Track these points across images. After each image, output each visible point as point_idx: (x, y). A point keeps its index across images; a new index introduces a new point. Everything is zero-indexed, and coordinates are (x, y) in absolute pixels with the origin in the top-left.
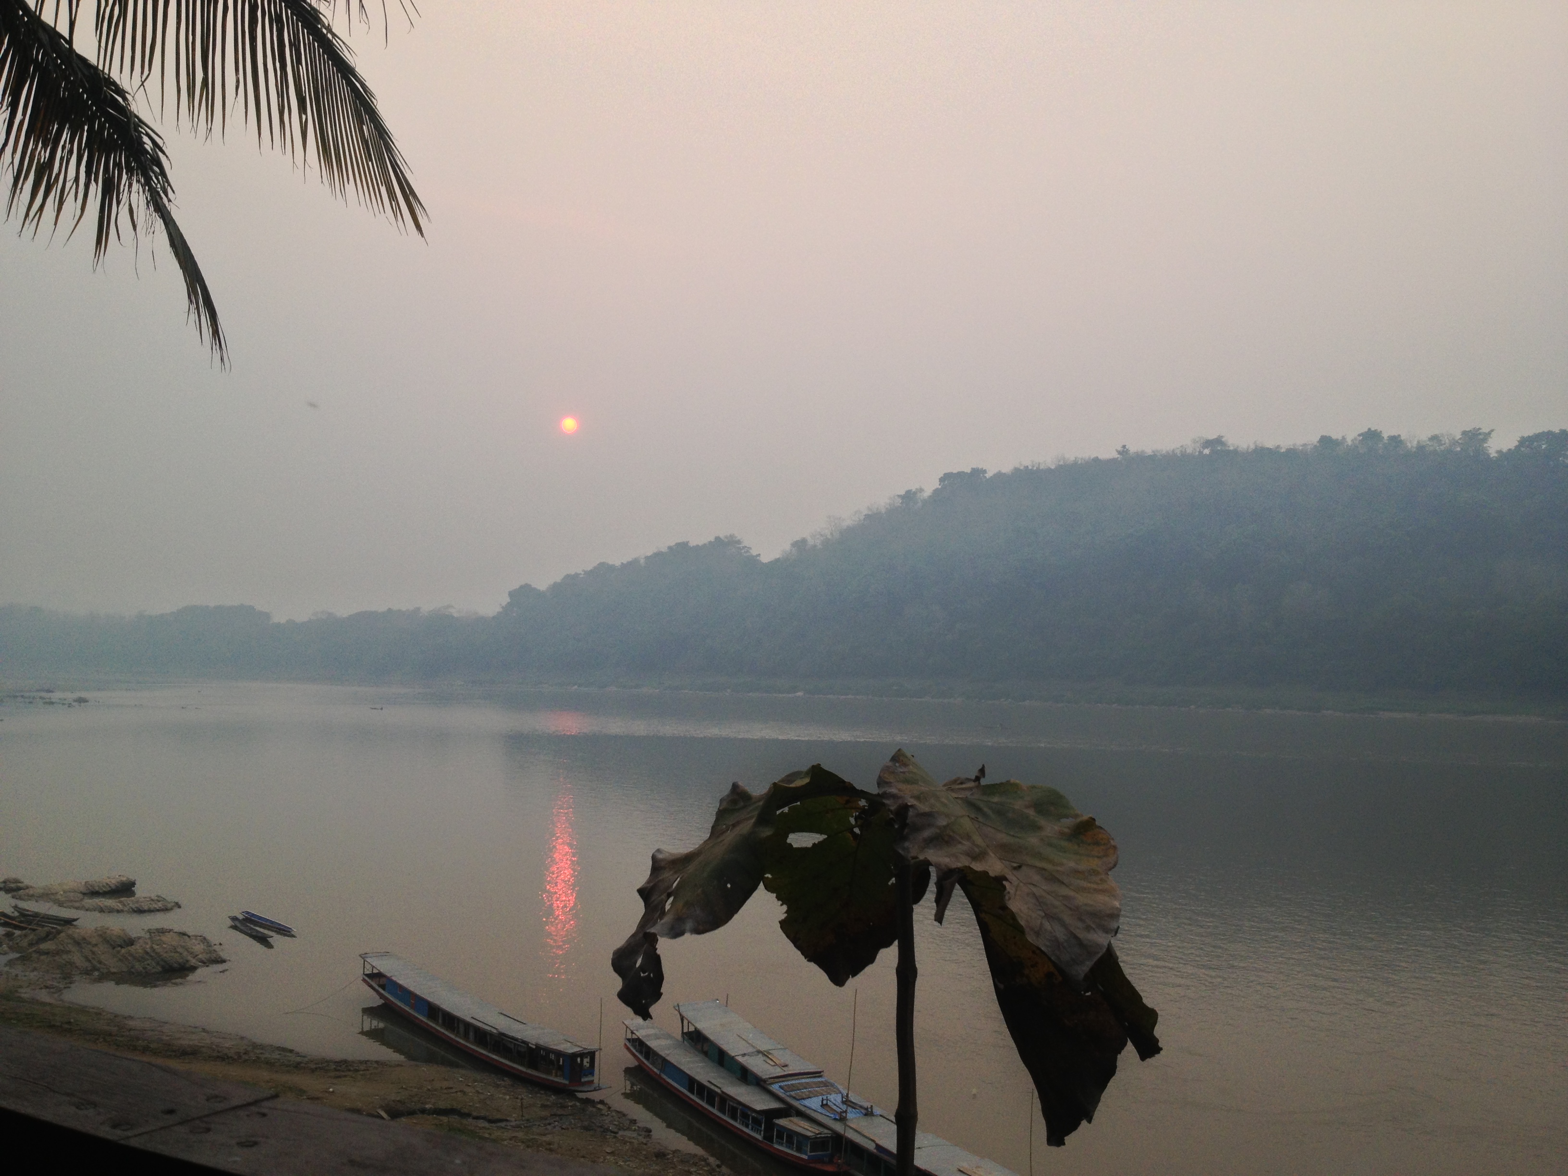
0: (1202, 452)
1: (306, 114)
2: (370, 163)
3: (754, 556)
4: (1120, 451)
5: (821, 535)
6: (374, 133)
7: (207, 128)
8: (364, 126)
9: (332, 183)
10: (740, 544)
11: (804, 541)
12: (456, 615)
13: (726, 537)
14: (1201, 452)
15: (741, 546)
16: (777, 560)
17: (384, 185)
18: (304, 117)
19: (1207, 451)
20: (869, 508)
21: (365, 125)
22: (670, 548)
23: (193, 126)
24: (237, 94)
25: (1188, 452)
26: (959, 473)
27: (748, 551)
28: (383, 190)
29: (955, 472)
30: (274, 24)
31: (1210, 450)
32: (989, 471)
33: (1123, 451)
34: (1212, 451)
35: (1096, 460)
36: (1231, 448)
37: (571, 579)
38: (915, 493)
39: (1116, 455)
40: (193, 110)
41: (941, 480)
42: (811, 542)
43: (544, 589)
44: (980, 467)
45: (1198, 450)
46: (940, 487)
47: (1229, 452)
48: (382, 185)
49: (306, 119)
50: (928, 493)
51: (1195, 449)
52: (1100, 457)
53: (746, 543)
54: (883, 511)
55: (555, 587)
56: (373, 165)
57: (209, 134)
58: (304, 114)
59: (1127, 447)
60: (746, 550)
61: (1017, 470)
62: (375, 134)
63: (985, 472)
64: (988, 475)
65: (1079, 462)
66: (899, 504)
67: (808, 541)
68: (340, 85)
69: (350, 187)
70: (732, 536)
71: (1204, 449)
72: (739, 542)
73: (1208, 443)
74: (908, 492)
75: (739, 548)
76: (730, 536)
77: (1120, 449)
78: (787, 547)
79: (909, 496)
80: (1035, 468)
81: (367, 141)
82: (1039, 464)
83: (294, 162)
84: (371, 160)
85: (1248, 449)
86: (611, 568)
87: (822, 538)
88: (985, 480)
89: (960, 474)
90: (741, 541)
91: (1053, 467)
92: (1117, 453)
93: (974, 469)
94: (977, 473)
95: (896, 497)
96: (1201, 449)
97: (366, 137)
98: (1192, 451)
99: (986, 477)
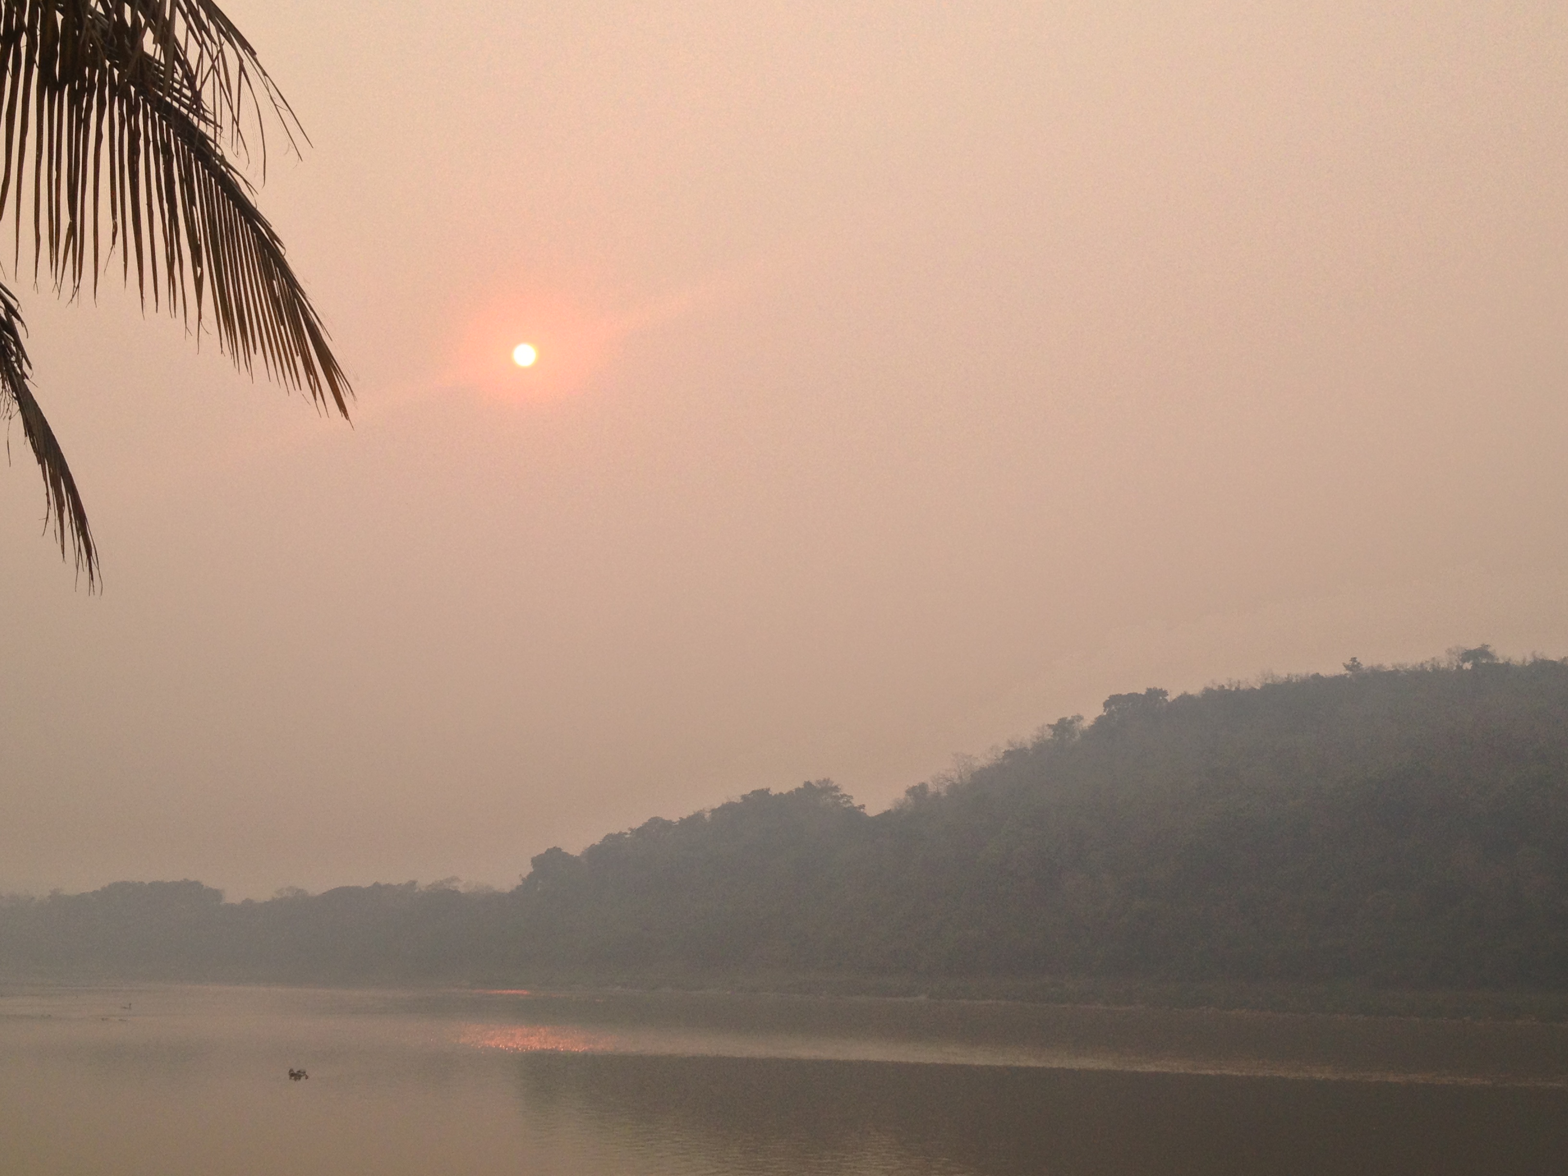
0: (1461, 667)
1: (201, 266)
2: (282, 327)
3: (856, 808)
4: (1348, 666)
5: (948, 780)
6: (287, 290)
7: (74, 286)
8: (274, 282)
9: (234, 352)
10: (838, 792)
11: (923, 787)
12: (462, 890)
13: (818, 782)
14: (1459, 668)
15: (839, 794)
16: (887, 813)
17: (299, 354)
18: (199, 269)
19: (1468, 666)
20: (1010, 743)
21: (275, 280)
22: (744, 797)
23: (56, 283)
24: (114, 243)
25: (1442, 666)
26: (1130, 695)
27: (848, 801)
28: (299, 360)
29: (1125, 693)
30: (161, 156)
31: (1472, 664)
32: (1171, 691)
33: (1353, 666)
34: (1475, 665)
35: (1317, 677)
36: (1501, 661)
37: (613, 840)
38: (1071, 722)
39: (1343, 671)
40: (57, 265)
41: (1106, 705)
42: (932, 788)
43: (578, 855)
44: (1159, 688)
45: (1456, 664)
46: (1105, 714)
47: (1498, 666)
48: (297, 355)
49: (202, 273)
50: (1088, 721)
51: (1451, 663)
52: (1322, 673)
53: (845, 790)
54: (1029, 746)
55: (593, 852)
56: (286, 330)
57: (76, 291)
58: (199, 266)
59: (1358, 660)
60: (846, 800)
61: (1208, 692)
62: (289, 292)
63: (1165, 693)
64: (1168, 698)
65: (1294, 681)
66: (1049, 737)
67: (929, 787)
68: (243, 230)
69: (257, 358)
70: (826, 781)
71: (1464, 661)
72: (836, 789)
73: (1468, 655)
74: (1062, 721)
75: (835, 797)
76: (825, 780)
77: (1348, 662)
78: (901, 795)
79: (1063, 727)
80: (1233, 689)
81: (278, 299)
82: (1239, 682)
83: (186, 327)
84: (284, 324)
85: (1524, 662)
86: (667, 825)
87: (948, 784)
88: (1164, 704)
89: (1132, 697)
90: (839, 787)
91: (1258, 687)
92: (1344, 668)
93: (1151, 689)
94: (1155, 695)
95: (1046, 728)
96: (1460, 662)
97: (277, 295)
98: (1448, 665)
99: (1166, 700)
